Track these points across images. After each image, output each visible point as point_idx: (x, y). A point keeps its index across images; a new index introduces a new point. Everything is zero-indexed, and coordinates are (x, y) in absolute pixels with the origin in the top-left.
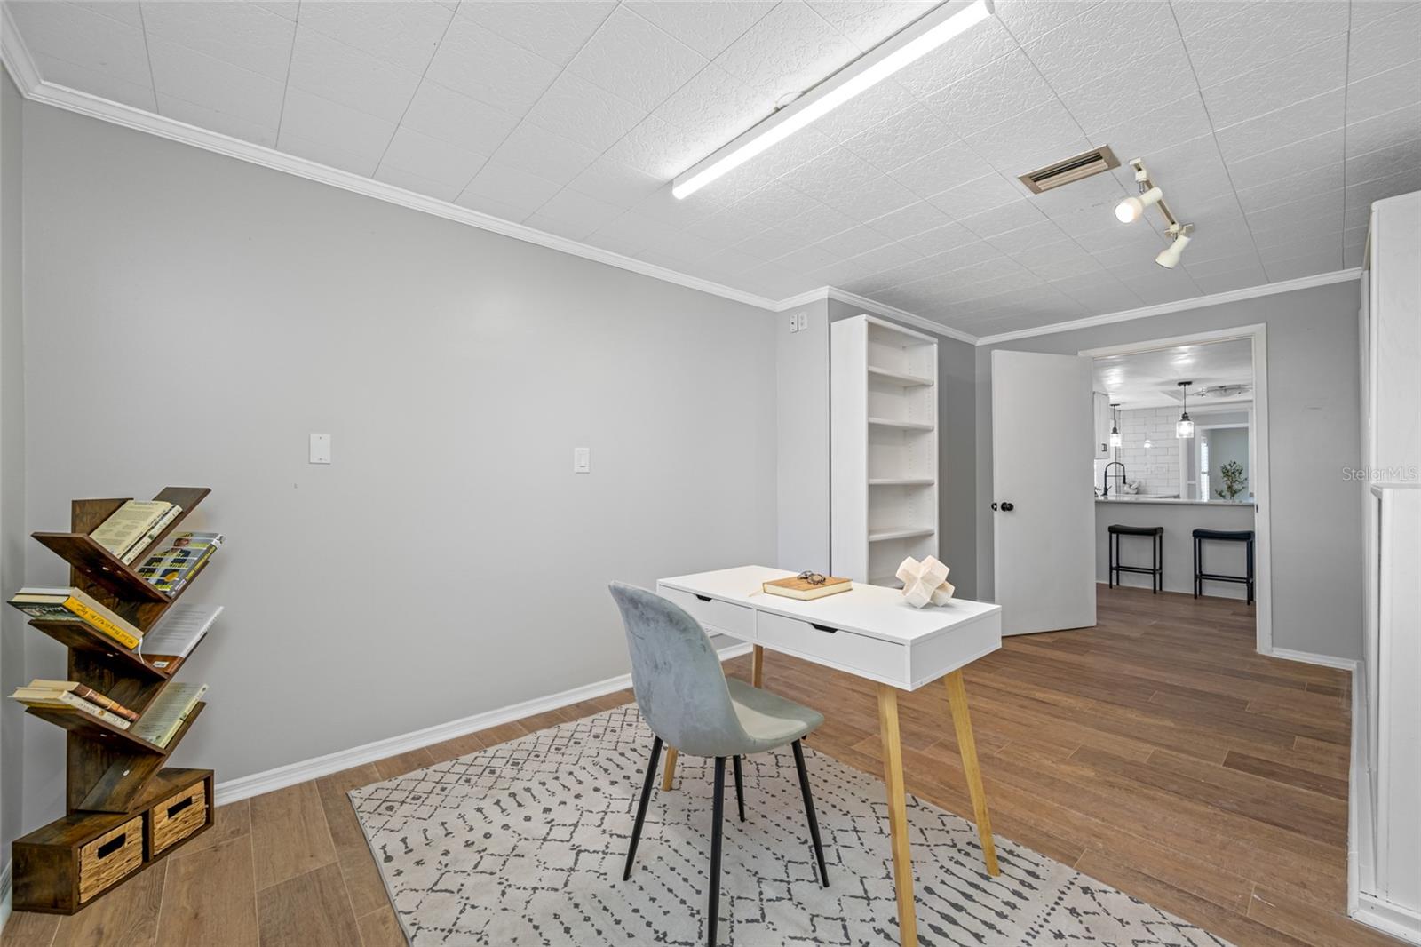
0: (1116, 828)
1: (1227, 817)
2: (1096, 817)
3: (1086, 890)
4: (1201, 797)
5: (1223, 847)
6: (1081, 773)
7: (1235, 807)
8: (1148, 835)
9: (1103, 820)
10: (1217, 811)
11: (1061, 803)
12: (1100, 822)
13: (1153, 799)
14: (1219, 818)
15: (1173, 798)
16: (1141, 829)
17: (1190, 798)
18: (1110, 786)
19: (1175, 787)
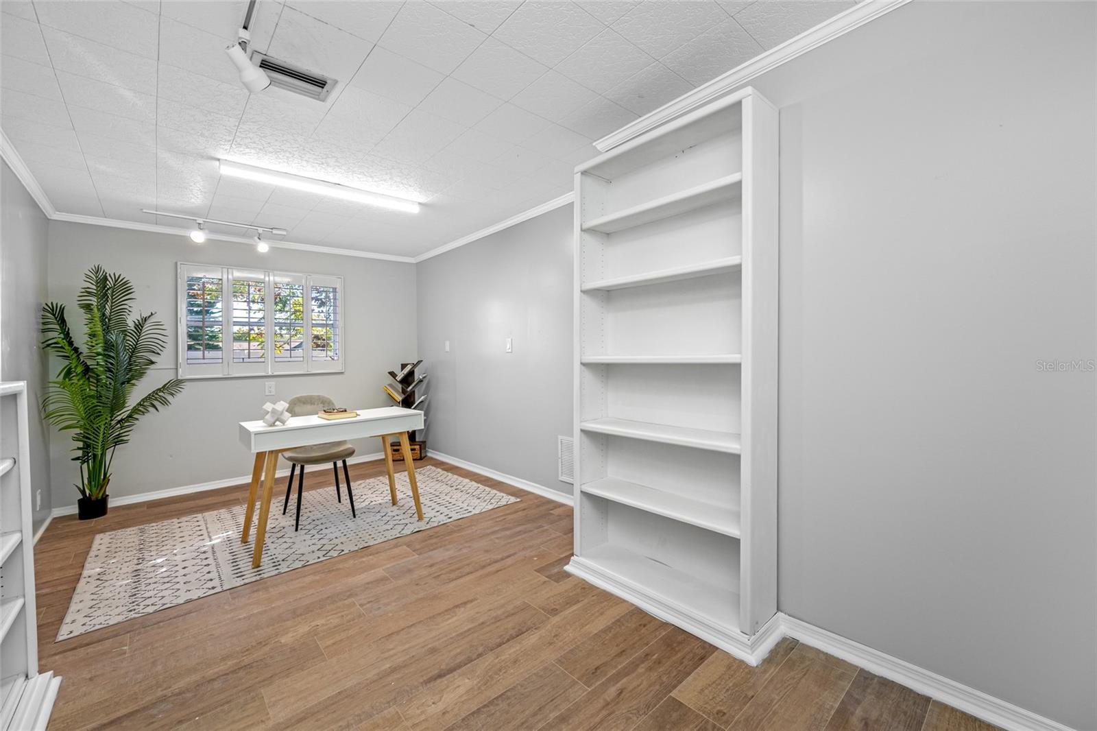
0: (228, 621)
1: (159, 693)
2: (245, 618)
3: (213, 588)
4: (189, 695)
5: (154, 663)
6: (290, 635)
7: (154, 711)
8: (207, 632)
9: (240, 619)
10: (168, 692)
11: (273, 608)
12: (241, 617)
13: (224, 659)
14: (165, 686)
15: (210, 673)
16: (214, 632)
17: (198, 685)
18: (261, 642)
19: (217, 685)
